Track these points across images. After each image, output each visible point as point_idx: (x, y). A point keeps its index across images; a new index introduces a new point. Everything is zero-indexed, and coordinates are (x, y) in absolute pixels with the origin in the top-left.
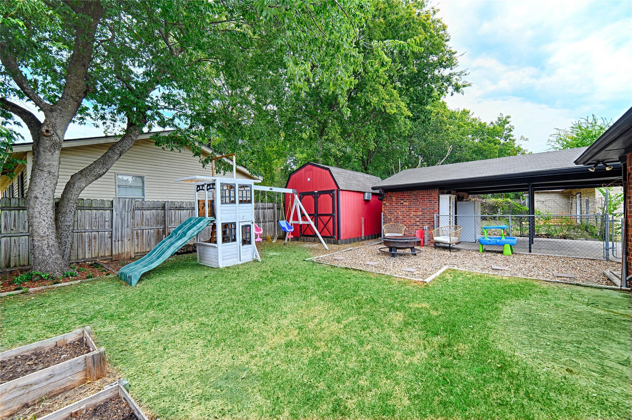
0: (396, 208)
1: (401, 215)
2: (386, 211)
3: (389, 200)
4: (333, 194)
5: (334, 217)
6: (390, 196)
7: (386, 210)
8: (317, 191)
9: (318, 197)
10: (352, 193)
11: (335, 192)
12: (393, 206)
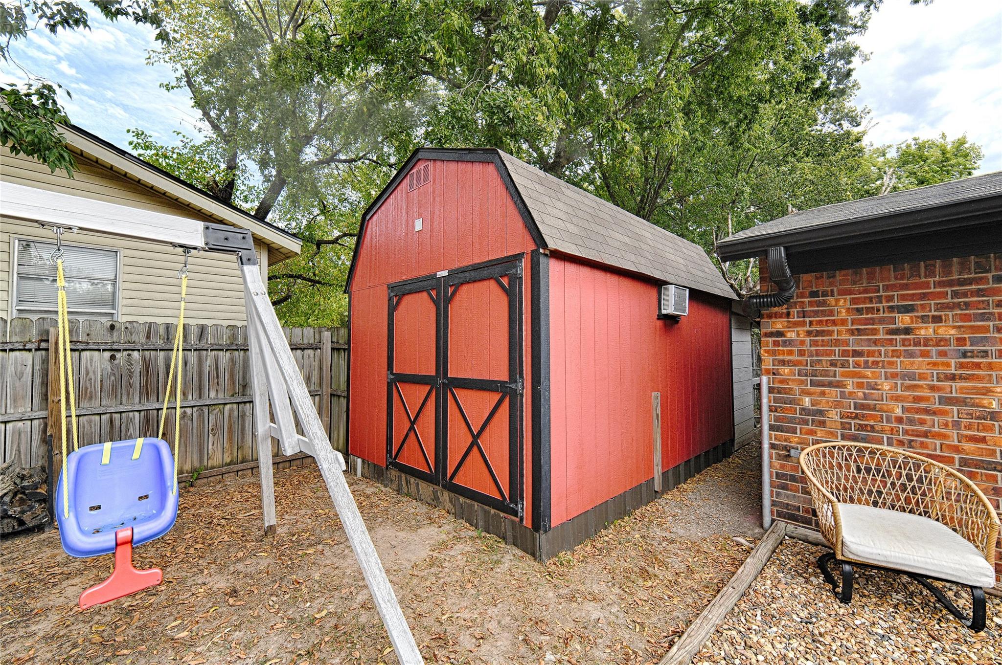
0: (856, 353)
1: (897, 399)
2: (786, 370)
3: (804, 314)
4: (516, 280)
5: (514, 397)
6: (814, 294)
7: (783, 363)
8: (445, 273)
9: (448, 300)
10: (612, 280)
11: (524, 268)
12: (837, 342)
